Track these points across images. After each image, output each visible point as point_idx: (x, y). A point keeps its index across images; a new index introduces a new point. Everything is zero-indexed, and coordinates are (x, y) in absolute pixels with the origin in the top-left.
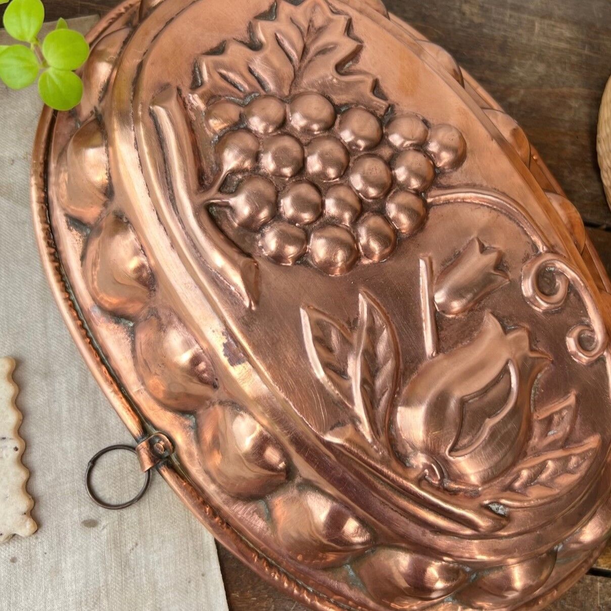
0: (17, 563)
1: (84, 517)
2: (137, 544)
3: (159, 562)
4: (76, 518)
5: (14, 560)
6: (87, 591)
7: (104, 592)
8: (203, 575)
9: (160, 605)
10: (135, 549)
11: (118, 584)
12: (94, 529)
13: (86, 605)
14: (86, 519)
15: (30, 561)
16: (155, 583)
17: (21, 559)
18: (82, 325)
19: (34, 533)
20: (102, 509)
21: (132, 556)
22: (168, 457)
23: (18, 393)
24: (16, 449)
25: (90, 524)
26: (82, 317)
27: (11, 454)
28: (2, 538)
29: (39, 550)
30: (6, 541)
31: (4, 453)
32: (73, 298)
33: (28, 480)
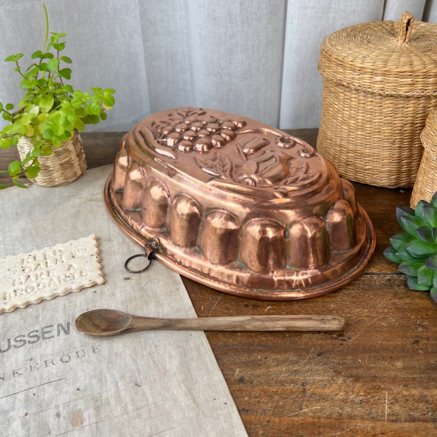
1: (124, 277)
3: (157, 287)
4: (121, 278)
5: (95, 292)
8: (177, 290)
10: (146, 285)
11: (140, 296)
15: (102, 293)
16: (156, 294)
17: (98, 292)
18: (122, 222)
19: (104, 284)
20: (132, 274)
21: (145, 287)
22: (158, 249)
23: (98, 246)
24: (97, 257)
25: (127, 279)
26: (122, 220)
27: (95, 259)
28: (90, 282)
29: (106, 289)
30: (92, 285)
31: (92, 259)
32: (119, 216)
33: (102, 269)
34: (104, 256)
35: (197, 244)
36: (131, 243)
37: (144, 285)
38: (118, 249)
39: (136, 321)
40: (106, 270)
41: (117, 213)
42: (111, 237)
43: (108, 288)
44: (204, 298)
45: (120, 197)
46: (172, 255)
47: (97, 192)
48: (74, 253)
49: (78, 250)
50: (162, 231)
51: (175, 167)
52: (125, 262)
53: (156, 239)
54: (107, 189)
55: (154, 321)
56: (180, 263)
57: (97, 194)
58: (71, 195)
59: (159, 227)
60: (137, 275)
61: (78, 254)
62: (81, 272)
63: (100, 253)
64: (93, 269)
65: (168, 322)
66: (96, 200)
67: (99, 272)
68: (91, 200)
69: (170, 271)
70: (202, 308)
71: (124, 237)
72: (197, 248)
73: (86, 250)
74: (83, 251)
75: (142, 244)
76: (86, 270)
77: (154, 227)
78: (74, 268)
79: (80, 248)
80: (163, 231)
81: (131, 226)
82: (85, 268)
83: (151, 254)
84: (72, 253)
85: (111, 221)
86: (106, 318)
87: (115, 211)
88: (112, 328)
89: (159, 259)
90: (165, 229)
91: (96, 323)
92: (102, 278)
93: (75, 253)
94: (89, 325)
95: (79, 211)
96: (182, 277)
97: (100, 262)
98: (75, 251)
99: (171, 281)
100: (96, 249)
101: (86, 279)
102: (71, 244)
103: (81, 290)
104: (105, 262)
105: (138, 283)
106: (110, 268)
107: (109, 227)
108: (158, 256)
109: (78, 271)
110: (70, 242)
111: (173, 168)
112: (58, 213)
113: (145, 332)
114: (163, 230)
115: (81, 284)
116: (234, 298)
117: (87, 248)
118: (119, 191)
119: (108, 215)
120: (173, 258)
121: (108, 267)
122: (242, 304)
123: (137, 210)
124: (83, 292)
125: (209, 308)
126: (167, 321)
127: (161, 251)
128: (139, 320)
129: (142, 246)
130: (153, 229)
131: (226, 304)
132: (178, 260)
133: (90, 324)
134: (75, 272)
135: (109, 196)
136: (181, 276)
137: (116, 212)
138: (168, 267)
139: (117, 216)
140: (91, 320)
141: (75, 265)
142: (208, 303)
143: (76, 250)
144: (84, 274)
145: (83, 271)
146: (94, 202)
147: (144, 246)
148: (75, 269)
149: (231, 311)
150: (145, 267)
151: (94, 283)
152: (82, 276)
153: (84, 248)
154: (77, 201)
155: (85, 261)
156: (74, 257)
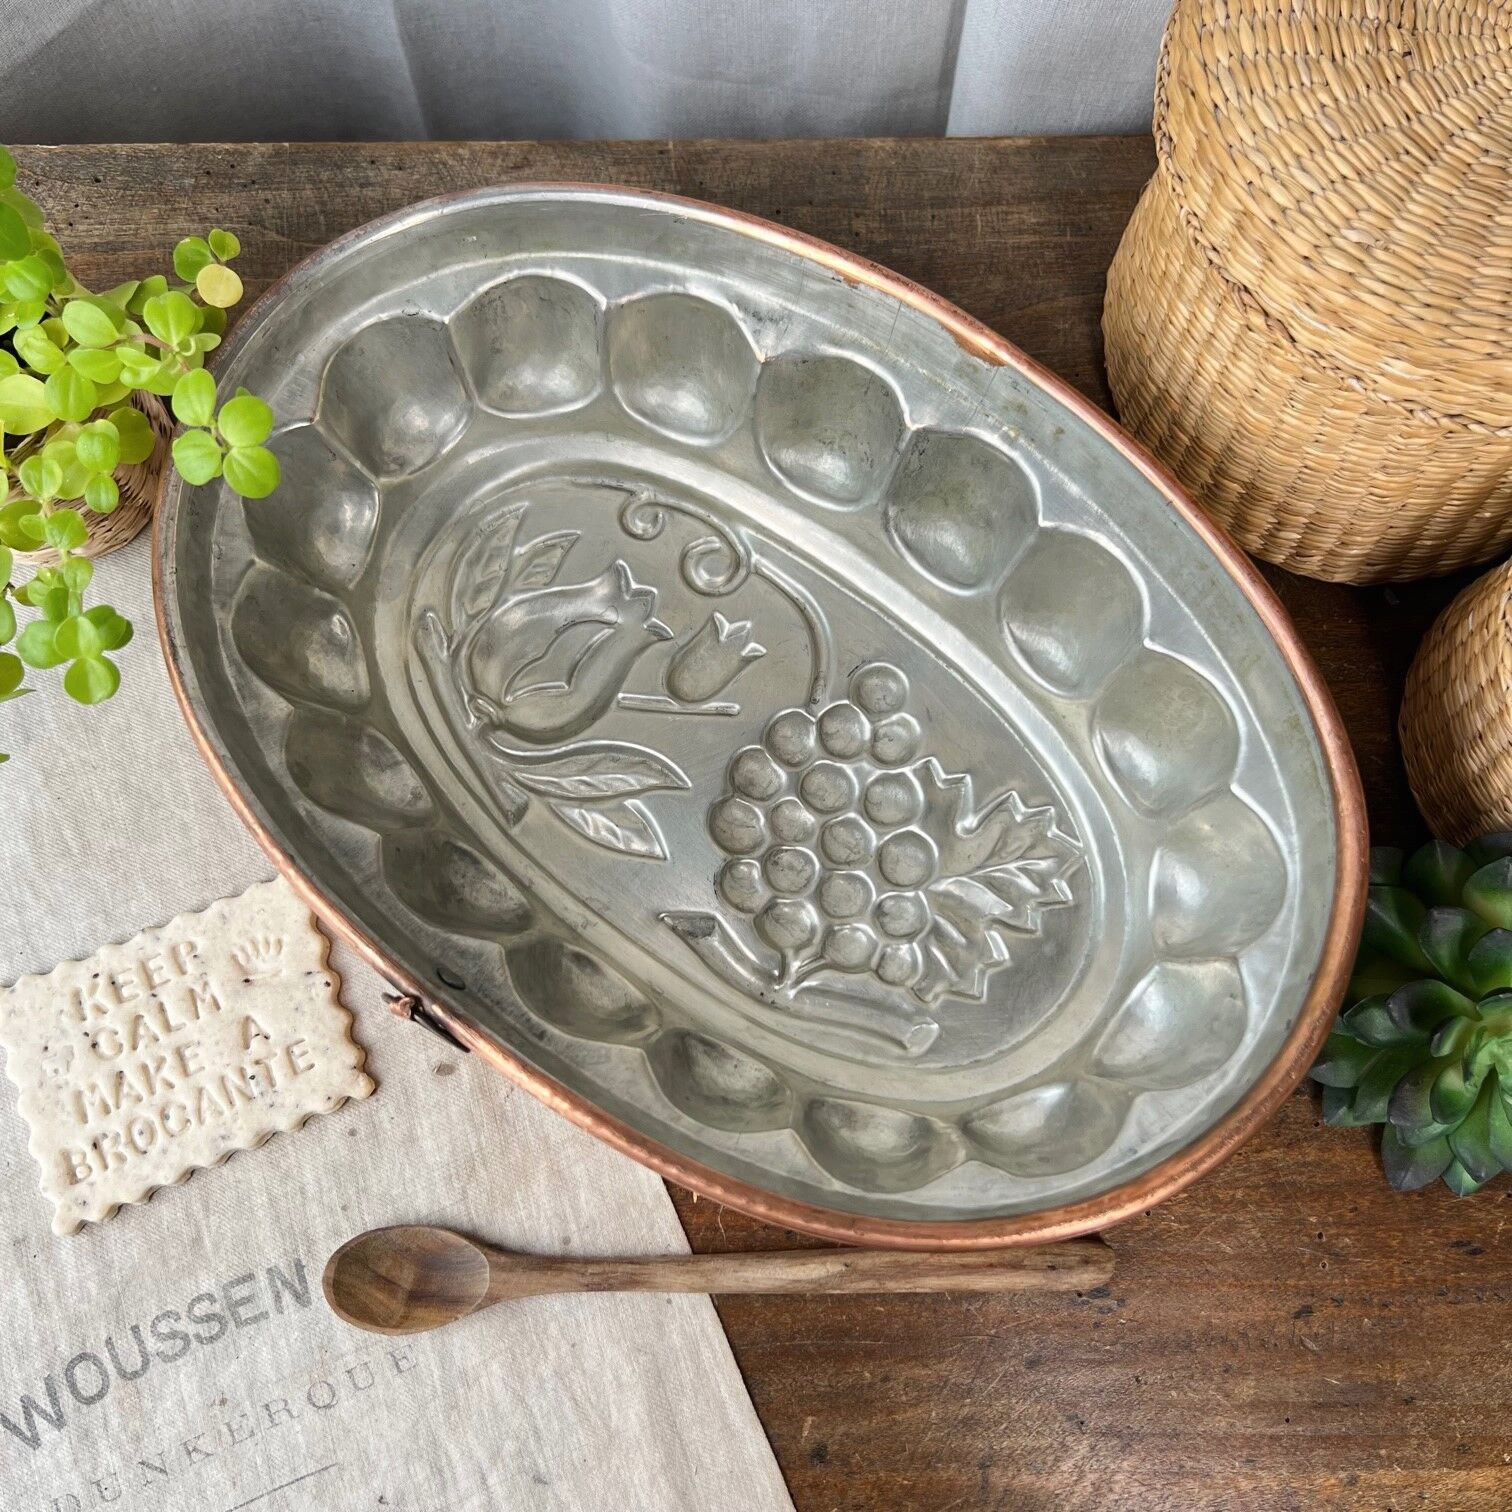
1: (434, 1062)
2: (512, 1089)
5: (353, 1133)
10: (511, 1096)
12: (451, 1076)
14: (438, 1065)
15: (375, 1134)
17: (362, 1131)
19: (373, 1093)
21: (509, 1107)
24: (328, 984)
25: (445, 1070)
27: (323, 993)
28: (331, 1103)
29: (384, 1115)
30: (337, 1107)
31: (313, 993)
33: (353, 1032)
39: (505, 1282)
43: (391, 1111)
48: (243, 963)
49: (256, 946)
61: (260, 969)
62: (289, 1053)
63: (330, 963)
64: (327, 1042)
65: (600, 1284)
67: (352, 1055)
73: (279, 943)
74: (272, 950)
76: (304, 1047)
78: (260, 1031)
79: (259, 936)
82: (298, 1037)
84: (236, 960)
92: (362, 1079)
93: (249, 959)
94: (364, 1284)
97: (341, 1002)
98: (243, 949)
100: (315, 945)
101: (313, 1090)
102: (224, 918)
103: (302, 1126)
105: (481, 1088)
109: (277, 1048)
110: (216, 906)
115: (301, 1109)
117: (284, 937)
124: (311, 1131)
128: (514, 1278)
133: (367, 1279)
134: (271, 1054)
140: (366, 1267)
141: (262, 1021)
143: (248, 947)
144: (301, 1064)
145: (297, 1050)
148: (267, 1038)
151: (341, 1094)
152: (295, 1073)
153: (271, 937)
155: (292, 1005)
156: (247, 981)
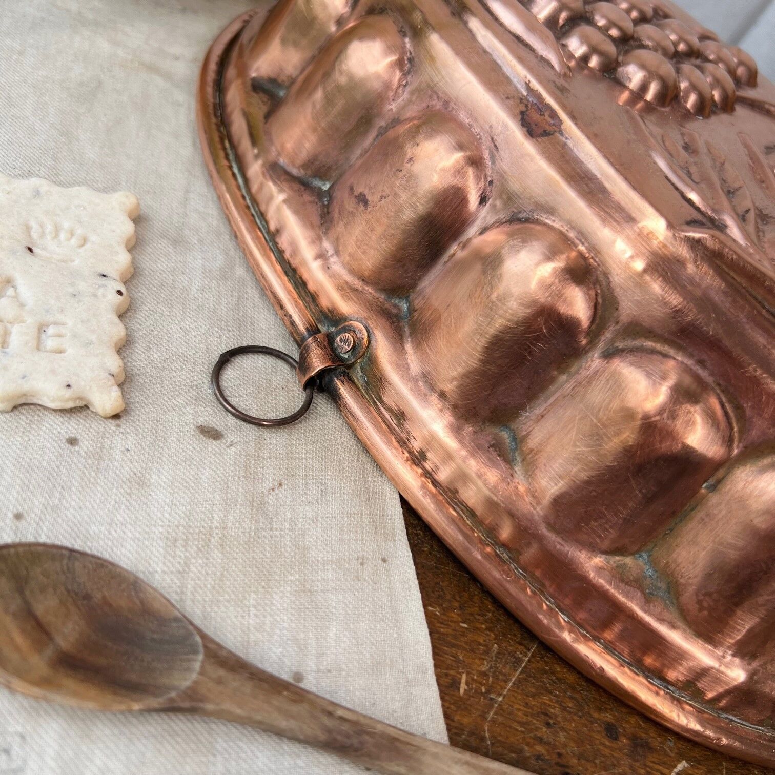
0: (77, 448)
1: (202, 421)
2: (280, 485)
3: (315, 520)
4: (189, 418)
5: (72, 442)
6: (190, 526)
7: (216, 537)
8: (384, 560)
9: (312, 586)
10: (276, 491)
11: (243, 533)
12: (214, 442)
13: (184, 547)
14: (205, 424)
15: (98, 456)
16: (306, 549)
17: (85, 445)
18: (244, 197)
19: (116, 416)
20: (232, 420)
21: (271, 500)
22: (351, 366)
23: (135, 246)
24: (120, 293)
25: (211, 433)
26: (244, 191)
27: (109, 298)
28: (68, 393)
29: (119, 443)
30: (70, 405)
31: (101, 292)
32: (236, 170)
33: (123, 347)
34: (145, 295)
35: (513, 426)
36: (251, 290)
37: (268, 484)
38: (202, 289)
39: (219, 681)
40: (140, 360)
41: (231, 157)
42: (187, 232)
43: (130, 445)
44: (470, 636)
45: (265, 109)
46: (401, 416)
47: (176, 50)
48: (35, 236)
49: (57, 230)
50: (387, 305)
51: (564, 107)
52: (215, 358)
53: (361, 326)
54: (214, 59)
55: (295, 709)
56: (417, 459)
57: (177, 58)
58: (90, 16)
59: (383, 290)
60: (251, 431)
61: (49, 247)
62: (41, 329)
63: (131, 277)
64: (93, 338)
65: (348, 736)
66: (167, 76)
67: (114, 363)
68: (152, 69)
69: (369, 467)
70: (463, 687)
71: (232, 252)
72: (505, 435)
73: (85, 241)
74: (73, 241)
75: (296, 318)
76: (63, 330)
77: (364, 280)
78: (16, 297)
79: (66, 225)
80: (394, 311)
81: (273, 226)
82: (60, 318)
83: (321, 374)
84: (28, 229)
85: (198, 170)
86: (87, 597)
87: (227, 144)
88: (102, 661)
89: (345, 405)
90: (404, 306)
91: (40, 609)
92: (115, 393)
93: (43, 235)
94: (6, 611)
95: (100, 83)
96: (410, 512)
97: (123, 314)
98: (42, 226)
99: (366, 510)
100: (123, 259)
101: (53, 372)
102: (37, 193)
103: (15, 408)
104: (142, 323)
105: (247, 467)
106: (156, 356)
107: (187, 191)
108: (344, 391)
109: (30, 320)
110: (34, 181)
111: (548, 107)
112: (21, 53)
113: (234, 731)
114: (395, 306)
115: (26, 386)
116: (571, 677)
117: (93, 238)
118: (268, 86)
119: (195, 146)
120: (400, 425)
121: (148, 349)
122: (596, 715)
123: (317, 183)
124: (23, 417)
125: (488, 692)
126: (345, 727)
127: (358, 374)
128: (235, 682)
129: (293, 323)
130: (358, 284)
131: (546, 699)
132: (416, 445)
133: (13, 608)
134: (19, 320)
135: (220, 87)
136: (404, 503)
137: (229, 151)
138: (365, 448)
139: (231, 167)
140: (21, 591)
141: (25, 290)
142: (484, 668)
143: (49, 228)
144: (50, 343)
145: (51, 330)
146: (159, 81)
147: (302, 327)
148: (22, 305)
149: (562, 737)
150: (284, 414)
151: (80, 398)
152: (38, 348)
153: (79, 232)
154: (104, 46)
155: (71, 290)
156: (30, 250)
